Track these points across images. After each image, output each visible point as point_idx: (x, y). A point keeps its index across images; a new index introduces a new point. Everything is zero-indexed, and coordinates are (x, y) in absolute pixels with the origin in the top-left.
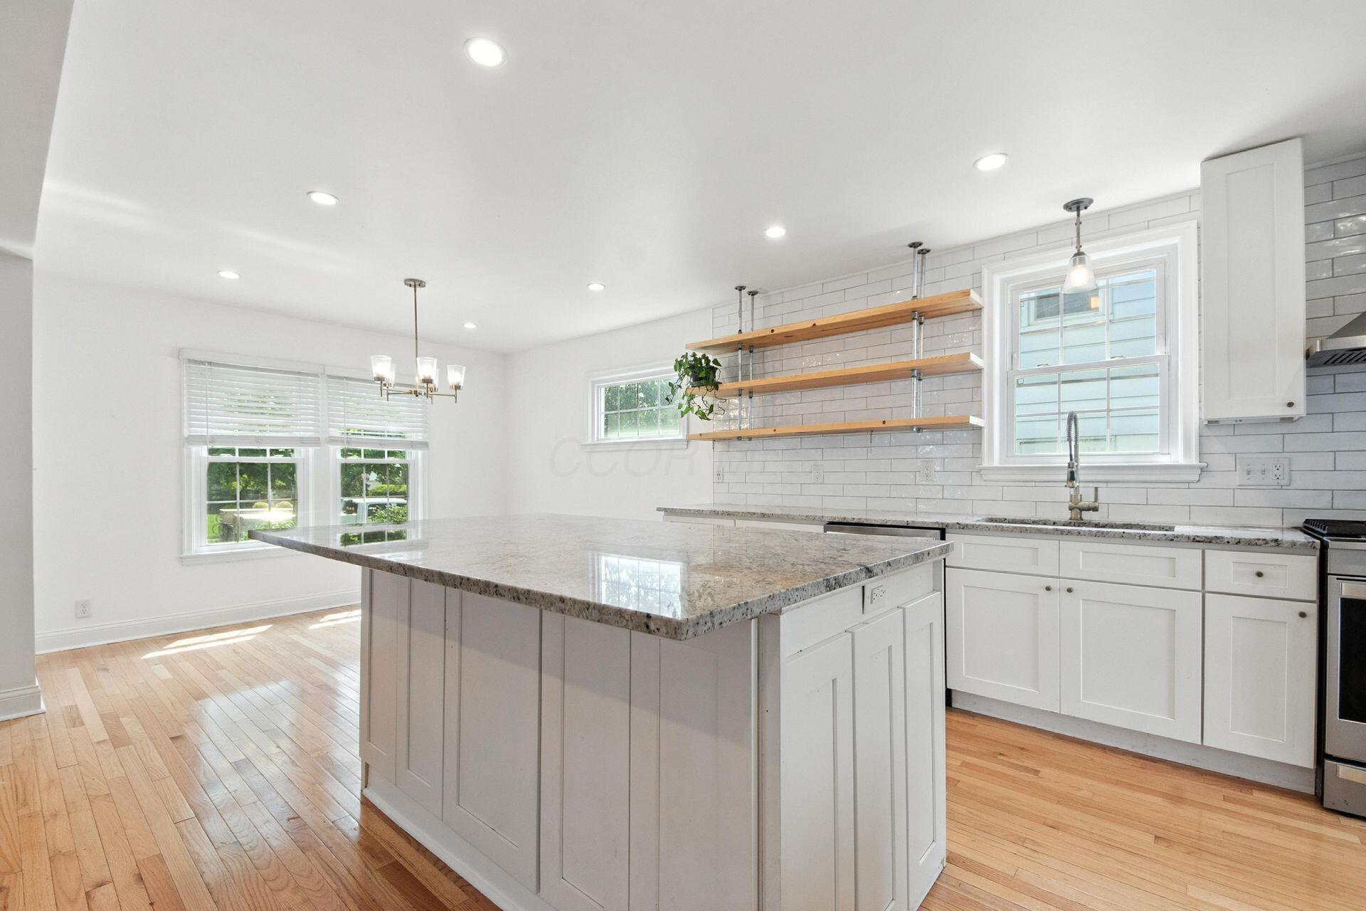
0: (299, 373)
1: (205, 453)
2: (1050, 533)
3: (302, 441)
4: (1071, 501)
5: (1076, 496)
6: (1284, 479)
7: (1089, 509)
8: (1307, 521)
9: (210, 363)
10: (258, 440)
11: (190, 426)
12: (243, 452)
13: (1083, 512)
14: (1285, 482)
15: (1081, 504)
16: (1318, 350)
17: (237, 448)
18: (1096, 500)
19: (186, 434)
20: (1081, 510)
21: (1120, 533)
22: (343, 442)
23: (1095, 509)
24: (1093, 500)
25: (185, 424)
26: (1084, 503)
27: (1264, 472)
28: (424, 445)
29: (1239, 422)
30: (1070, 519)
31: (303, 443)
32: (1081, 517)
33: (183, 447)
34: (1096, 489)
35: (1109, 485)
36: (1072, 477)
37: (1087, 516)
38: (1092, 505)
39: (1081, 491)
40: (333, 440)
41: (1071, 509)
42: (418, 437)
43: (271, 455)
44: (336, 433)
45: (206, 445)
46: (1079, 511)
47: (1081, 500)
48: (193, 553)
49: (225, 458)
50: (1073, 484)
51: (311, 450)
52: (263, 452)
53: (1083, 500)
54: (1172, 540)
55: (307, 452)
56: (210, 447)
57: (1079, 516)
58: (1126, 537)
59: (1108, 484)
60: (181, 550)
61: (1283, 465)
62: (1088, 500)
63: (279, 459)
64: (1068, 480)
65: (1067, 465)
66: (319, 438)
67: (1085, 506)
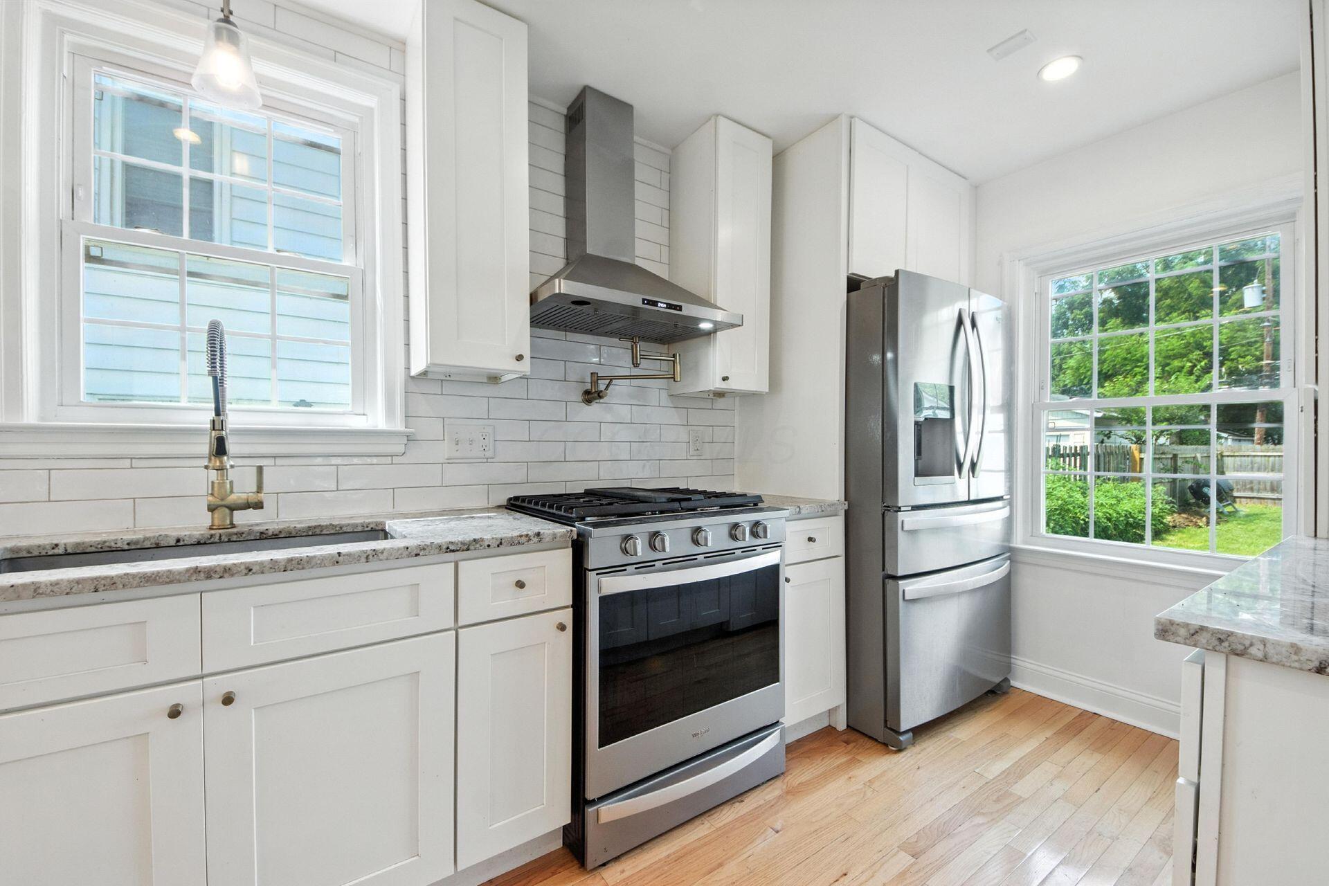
2: (179, 581)
4: (212, 494)
5: (222, 485)
6: (489, 450)
7: (247, 506)
8: (510, 499)
13: (235, 512)
14: (488, 454)
15: (233, 498)
16: (557, 291)
18: (260, 488)
20: (232, 508)
21: (331, 556)
23: (259, 505)
24: (255, 489)
26: (235, 497)
27: (471, 442)
29: (448, 378)
30: (211, 529)
32: (232, 523)
34: (260, 470)
35: (279, 461)
36: (220, 448)
37: (243, 519)
38: (253, 498)
39: (232, 474)
41: (212, 509)
46: (227, 511)
47: (232, 492)
50: (221, 462)
53: (235, 490)
54: (417, 555)
57: (228, 522)
58: (344, 563)
59: (277, 459)
61: (489, 434)
62: (243, 487)
64: (211, 454)
65: (209, 426)
67: (240, 501)
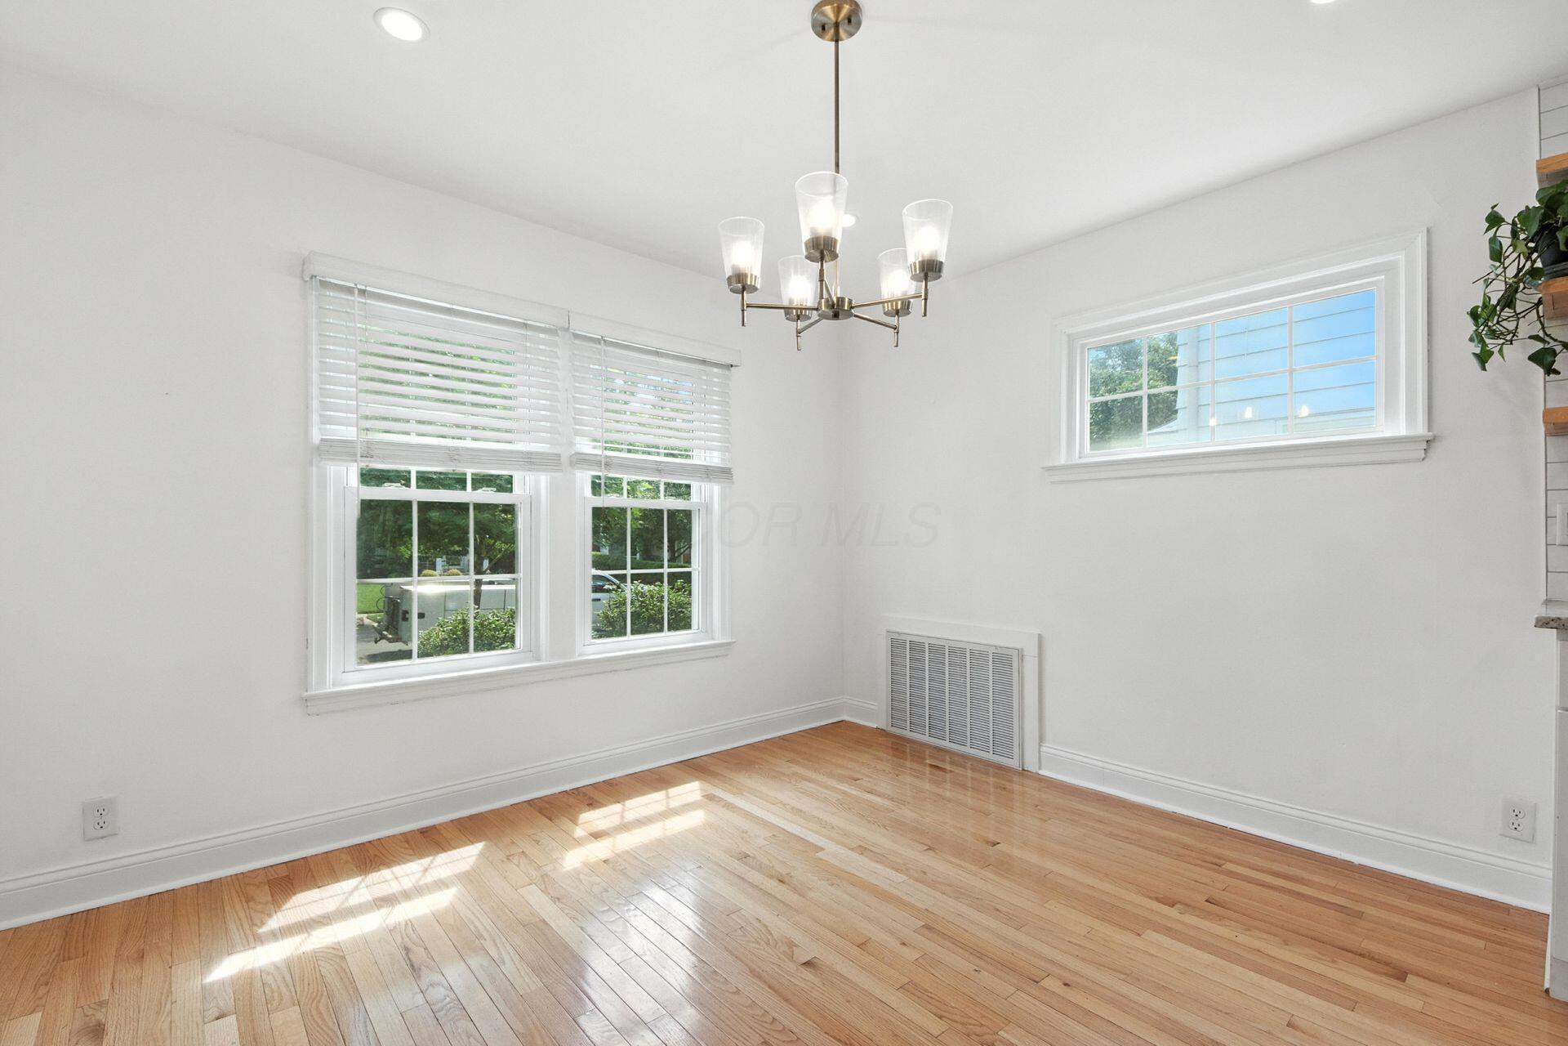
0: (525, 326)
1: (354, 479)
3: (531, 461)
9: (363, 292)
10: (453, 454)
11: (325, 420)
12: (426, 480)
17: (414, 470)
19: (316, 437)
22: (599, 463)
25: (315, 418)
28: (723, 474)
31: (531, 463)
33: (311, 463)
40: (582, 460)
42: (714, 459)
43: (474, 488)
44: (585, 446)
45: (356, 461)
48: (330, 689)
49: (390, 492)
51: (544, 479)
52: (460, 482)
55: (537, 483)
56: (363, 465)
60: (305, 683)
63: (488, 496)
66: (559, 456)
